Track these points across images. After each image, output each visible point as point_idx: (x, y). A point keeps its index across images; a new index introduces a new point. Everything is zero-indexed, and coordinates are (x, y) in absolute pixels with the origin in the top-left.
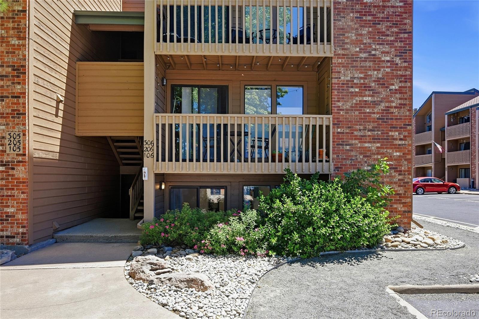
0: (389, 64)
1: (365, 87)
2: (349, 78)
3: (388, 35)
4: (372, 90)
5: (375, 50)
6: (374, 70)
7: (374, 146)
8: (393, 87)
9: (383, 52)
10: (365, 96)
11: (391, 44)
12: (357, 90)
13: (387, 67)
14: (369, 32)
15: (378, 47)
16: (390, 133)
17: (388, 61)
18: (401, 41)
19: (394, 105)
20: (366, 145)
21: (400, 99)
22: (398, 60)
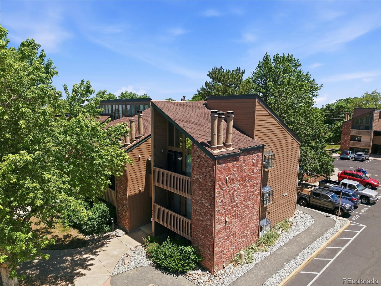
1: (200, 214)
2: (196, 208)
3: (206, 196)
4: (202, 215)
5: (203, 200)
6: (203, 208)
7: (202, 237)
8: (208, 217)
9: (205, 202)
10: (200, 217)
11: (207, 200)
12: (198, 214)
13: (206, 209)
15: (204, 199)
16: (207, 234)
17: (207, 206)
18: (210, 200)
21: (210, 223)
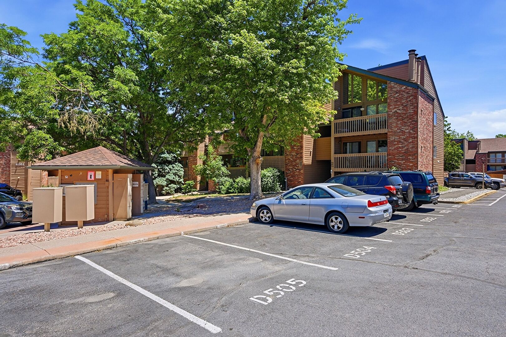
0: (408, 133)
2: (393, 139)
3: (408, 123)
4: (402, 143)
6: (403, 136)
7: (402, 162)
8: (410, 141)
9: (406, 129)
10: (399, 145)
14: (401, 123)
15: (404, 127)
18: (413, 125)
19: (410, 147)
20: (400, 162)
22: (411, 131)
